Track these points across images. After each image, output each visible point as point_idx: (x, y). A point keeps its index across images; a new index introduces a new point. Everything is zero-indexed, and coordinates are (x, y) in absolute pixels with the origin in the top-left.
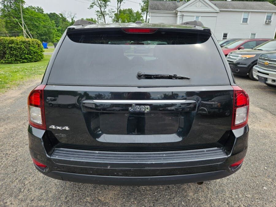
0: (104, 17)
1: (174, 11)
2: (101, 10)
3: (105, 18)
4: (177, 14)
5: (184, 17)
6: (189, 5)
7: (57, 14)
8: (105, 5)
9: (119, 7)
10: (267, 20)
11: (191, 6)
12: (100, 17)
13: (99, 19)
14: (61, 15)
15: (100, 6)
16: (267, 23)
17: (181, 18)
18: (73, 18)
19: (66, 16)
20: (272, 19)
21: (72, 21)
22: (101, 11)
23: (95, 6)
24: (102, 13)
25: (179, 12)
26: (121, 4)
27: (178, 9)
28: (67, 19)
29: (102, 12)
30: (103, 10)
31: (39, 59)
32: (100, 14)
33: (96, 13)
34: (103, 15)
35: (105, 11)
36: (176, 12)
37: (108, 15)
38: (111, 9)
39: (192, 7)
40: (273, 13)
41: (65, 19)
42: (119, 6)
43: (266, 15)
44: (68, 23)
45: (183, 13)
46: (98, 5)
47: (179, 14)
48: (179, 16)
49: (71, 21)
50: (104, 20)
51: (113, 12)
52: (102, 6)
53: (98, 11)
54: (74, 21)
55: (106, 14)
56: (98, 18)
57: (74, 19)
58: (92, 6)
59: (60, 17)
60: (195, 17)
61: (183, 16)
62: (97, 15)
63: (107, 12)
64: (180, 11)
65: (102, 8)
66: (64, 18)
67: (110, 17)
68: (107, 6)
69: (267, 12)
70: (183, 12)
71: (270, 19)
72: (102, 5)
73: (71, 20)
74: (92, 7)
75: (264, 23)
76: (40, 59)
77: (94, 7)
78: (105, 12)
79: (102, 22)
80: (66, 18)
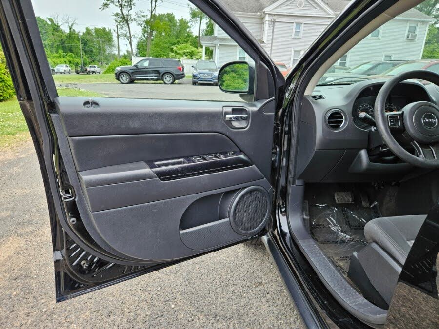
0: (128, 24)
1: (259, 13)
2: (122, 11)
3: (130, 25)
4: (262, 19)
5: (276, 24)
6: (284, 3)
7: (43, 20)
8: (129, 4)
9: (153, 9)
10: (410, 34)
11: (287, 5)
12: (121, 23)
13: (119, 27)
14: (51, 20)
15: (121, 6)
16: (410, 38)
17: (271, 26)
18: (72, 25)
19: (59, 22)
20: (417, 32)
21: (70, 32)
22: (123, 13)
23: (111, 5)
24: (124, 17)
25: (267, 15)
26: (157, 4)
27: (267, 10)
28: (61, 27)
29: (124, 15)
30: (125, 12)
31: (8, 95)
32: (121, 20)
33: (114, 17)
34: (127, 21)
35: (130, 15)
36: (261, 15)
37: (135, 20)
38: (141, 11)
39: (288, 7)
40: (418, 22)
41: (58, 27)
42: (153, 6)
43: (408, 25)
44: (63, 33)
45: (275, 18)
46: (117, 4)
47: (267, 18)
48: (267, 22)
49: (68, 31)
50: (128, 29)
51: (143, 16)
52: (125, 5)
53: (117, 15)
54: (74, 30)
55: (132, 21)
56: (117, 26)
57: (73, 28)
58: (106, 5)
59: (48, 24)
60: (294, 25)
61: (274, 22)
62: (116, 22)
63: (133, 16)
64: (269, 14)
65: (125, 8)
66: (55, 25)
67: (139, 24)
68: (132, 6)
69: (410, 21)
70: (274, 15)
71: (414, 32)
72: (124, 3)
73: (69, 29)
74: (107, 7)
75: (405, 39)
76: (10, 95)
77: (109, 6)
78: (129, 17)
79: (125, 32)
80: (59, 25)
